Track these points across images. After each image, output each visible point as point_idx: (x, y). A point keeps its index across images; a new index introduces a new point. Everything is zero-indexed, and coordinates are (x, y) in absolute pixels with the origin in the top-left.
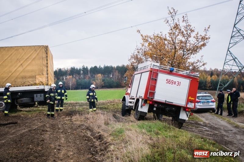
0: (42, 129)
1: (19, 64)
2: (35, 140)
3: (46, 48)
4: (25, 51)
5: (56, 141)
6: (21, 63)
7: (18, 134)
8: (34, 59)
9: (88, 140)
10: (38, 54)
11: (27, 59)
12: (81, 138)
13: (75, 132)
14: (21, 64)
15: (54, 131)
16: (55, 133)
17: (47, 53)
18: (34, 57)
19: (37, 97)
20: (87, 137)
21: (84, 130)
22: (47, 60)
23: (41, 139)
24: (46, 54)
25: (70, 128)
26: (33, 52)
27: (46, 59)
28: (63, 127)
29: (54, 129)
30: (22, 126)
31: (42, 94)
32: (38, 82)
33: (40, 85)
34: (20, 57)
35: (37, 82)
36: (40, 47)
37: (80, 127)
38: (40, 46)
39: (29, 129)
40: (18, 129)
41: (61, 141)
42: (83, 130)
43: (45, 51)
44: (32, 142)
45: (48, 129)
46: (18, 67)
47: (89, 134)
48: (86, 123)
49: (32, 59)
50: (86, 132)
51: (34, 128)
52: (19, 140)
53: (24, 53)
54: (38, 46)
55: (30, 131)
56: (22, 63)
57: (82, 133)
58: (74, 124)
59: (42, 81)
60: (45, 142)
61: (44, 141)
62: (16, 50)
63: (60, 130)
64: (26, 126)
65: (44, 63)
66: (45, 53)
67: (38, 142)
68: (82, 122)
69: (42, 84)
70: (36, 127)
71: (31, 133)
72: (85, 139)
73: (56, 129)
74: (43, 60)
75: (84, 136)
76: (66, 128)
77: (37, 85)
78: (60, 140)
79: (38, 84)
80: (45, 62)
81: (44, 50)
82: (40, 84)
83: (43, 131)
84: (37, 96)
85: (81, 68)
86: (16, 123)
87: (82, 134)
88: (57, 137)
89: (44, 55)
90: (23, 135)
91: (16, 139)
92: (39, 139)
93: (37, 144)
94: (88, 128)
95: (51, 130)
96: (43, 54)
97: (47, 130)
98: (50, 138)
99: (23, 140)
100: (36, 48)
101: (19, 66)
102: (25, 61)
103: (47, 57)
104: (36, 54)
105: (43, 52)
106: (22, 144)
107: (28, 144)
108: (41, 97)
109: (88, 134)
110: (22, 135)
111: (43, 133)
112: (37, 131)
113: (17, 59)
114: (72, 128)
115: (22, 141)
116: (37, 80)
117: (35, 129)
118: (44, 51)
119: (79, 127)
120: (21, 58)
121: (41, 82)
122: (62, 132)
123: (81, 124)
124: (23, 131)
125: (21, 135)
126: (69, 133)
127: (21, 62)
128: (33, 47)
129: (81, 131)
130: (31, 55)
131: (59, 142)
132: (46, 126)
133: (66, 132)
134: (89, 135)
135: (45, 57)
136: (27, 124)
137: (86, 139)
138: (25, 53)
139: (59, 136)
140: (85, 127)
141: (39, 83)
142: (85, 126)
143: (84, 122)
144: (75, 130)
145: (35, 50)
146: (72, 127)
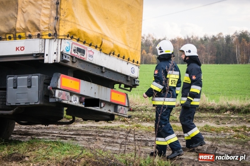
19: (15, 88)
31: (37, 77)
32: (24, 26)
33: (30, 37)
35: (18, 26)
59: (36, 22)
69: (37, 33)
77: (20, 37)
79: (22, 34)
82: (28, 33)
84: (15, 81)
108: (29, 87)
116: (20, 17)
121: (33, 23)
141: (25, 30)
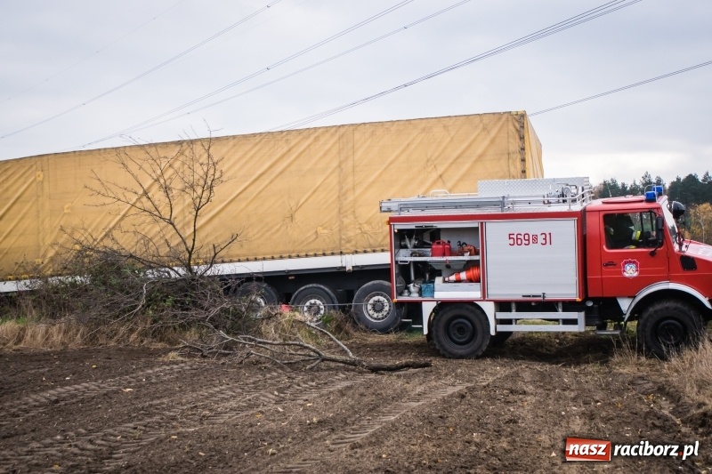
0: (509, 385)
1: (435, 175)
2: (490, 419)
3: (520, 120)
4: (453, 133)
5: (555, 424)
6: (439, 172)
7: (435, 400)
8: (481, 157)
9: (662, 428)
10: (493, 141)
11: (457, 158)
12: (639, 420)
13: (617, 399)
14: (441, 176)
15: (548, 395)
16: (550, 402)
17: (522, 138)
18: (479, 151)
20: (659, 418)
21: (651, 397)
22: (523, 160)
23: (507, 417)
24: (518, 140)
25: (601, 386)
26: (477, 133)
27: (519, 157)
28: (579, 383)
29: (548, 387)
30: (446, 375)
34: (436, 154)
36: (500, 119)
37: (634, 384)
38: (498, 116)
39: (469, 385)
40: (434, 383)
41: (573, 427)
42: (646, 394)
43: (517, 130)
44: (481, 425)
45: (530, 388)
46: (431, 187)
47: (666, 408)
48: (658, 371)
49: (474, 159)
50: (654, 402)
51: (484, 384)
52: (441, 417)
53: (449, 139)
54: (494, 114)
55: (471, 390)
56: (443, 173)
57: (644, 403)
58: (615, 375)
60: (519, 427)
61: (515, 422)
62: (423, 130)
63: (567, 393)
64: (457, 376)
65: (512, 169)
66: (517, 136)
67: (499, 426)
68: (642, 368)
70: (491, 379)
71: (473, 397)
72: (653, 423)
73: (555, 388)
74: (511, 161)
75: (648, 413)
76: (586, 386)
78: (568, 422)
80: (515, 167)
81: (511, 127)
83: (512, 392)
85: (638, 183)
86: (427, 365)
87: (643, 406)
88: (560, 412)
89: (514, 145)
90: (449, 402)
91: (430, 413)
92: (501, 415)
93: (495, 431)
94: (661, 390)
95: (539, 391)
96: (511, 140)
97: (525, 389)
98: (537, 416)
99: (453, 418)
100: (486, 120)
101: (435, 183)
102: (452, 164)
103: (523, 149)
104: (487, 142)
105: (511, 133)
106: (448, 427)
107: (467, 429)
109: (661, 408)
110: (447, 402)
111: (511, 398)
112: (493, 393)
113: (428, 161)
114: (606, 386)
115: (450, 419)
117: (488, 385)
118: (514, 130)
119: (632, 383)
120: (438, 157)
122: (574, 399)
123: (640, 374)
124: (450, 390)
125: (444, 400)
126: (598, 401)
127: (441, 170)
128: (478, 118)
129: (640, 399)
130: (470, 146)
131: (564, 429)
132: (523, 378)
133: (589, 399)
134: (666, 412)
135: (518, 149)
136: (459, 371)
137: (657, 423)
138: (452, 139)
139: (565, 411)
140: (651, 384)
142: (654, 382)
143: (648, 369)
144: (619, 393)
145: (484, 129)
146: (608, 384)
